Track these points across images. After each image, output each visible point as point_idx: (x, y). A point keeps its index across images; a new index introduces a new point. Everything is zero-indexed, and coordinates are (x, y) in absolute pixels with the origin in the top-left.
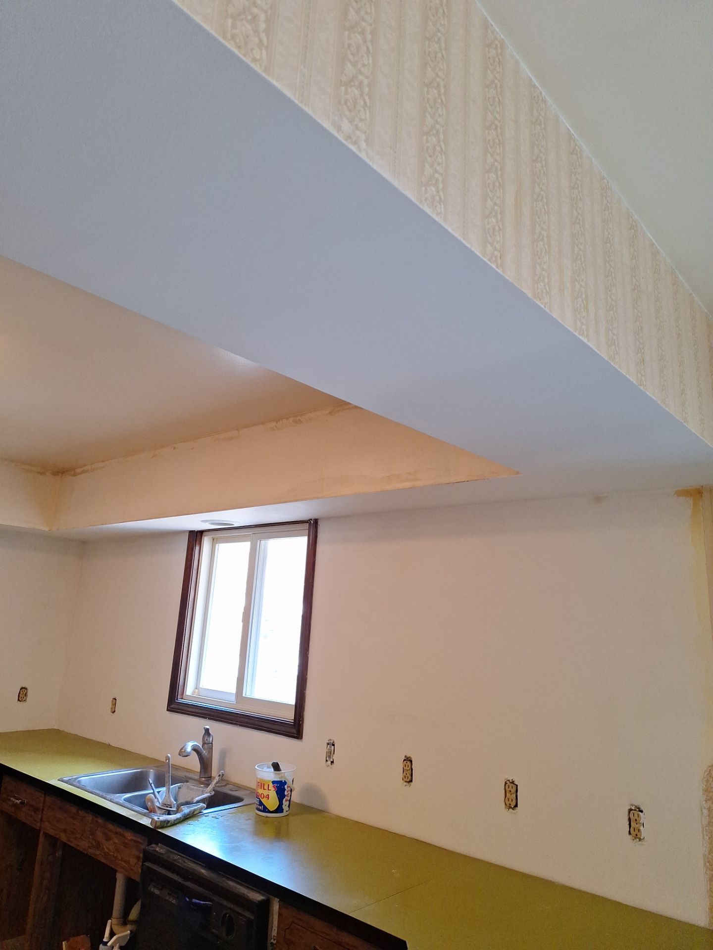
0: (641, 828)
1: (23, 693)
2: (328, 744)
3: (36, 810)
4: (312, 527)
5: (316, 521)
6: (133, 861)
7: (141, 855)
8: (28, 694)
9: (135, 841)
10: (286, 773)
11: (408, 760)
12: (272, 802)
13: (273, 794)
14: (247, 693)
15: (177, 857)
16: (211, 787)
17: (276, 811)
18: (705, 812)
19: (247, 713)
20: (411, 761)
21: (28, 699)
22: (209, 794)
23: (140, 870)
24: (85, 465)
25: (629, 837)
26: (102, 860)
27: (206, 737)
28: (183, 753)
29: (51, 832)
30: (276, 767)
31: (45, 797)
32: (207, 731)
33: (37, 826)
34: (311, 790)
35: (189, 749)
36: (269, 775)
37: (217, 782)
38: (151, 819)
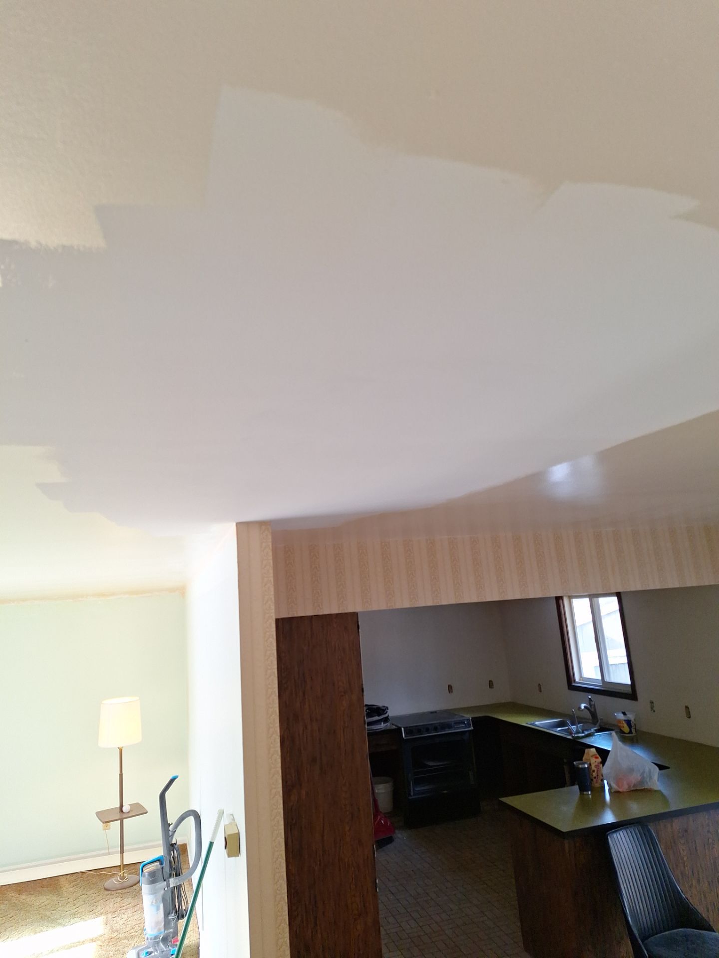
1: (491, 684)
2: (650, 703)
5: (619, 593)
8: (493, 684)
10: (631, 716)
11: (687, 707)
12: (626, 729)
13: (625, 725)
14: (607, 679)
16: (598, 724)
17: (629, 733)
19: (609, 690)
20: (689, 708)
21: (494, 686)
22: (598, 727)
26: (556, 755)
27: (591, 702)
28: (581, 709)
30: (624, 714)
32: (590, 699)
35: (583, 708)
36: (622, 717)
37: (600, 723)
38: (572, 736)
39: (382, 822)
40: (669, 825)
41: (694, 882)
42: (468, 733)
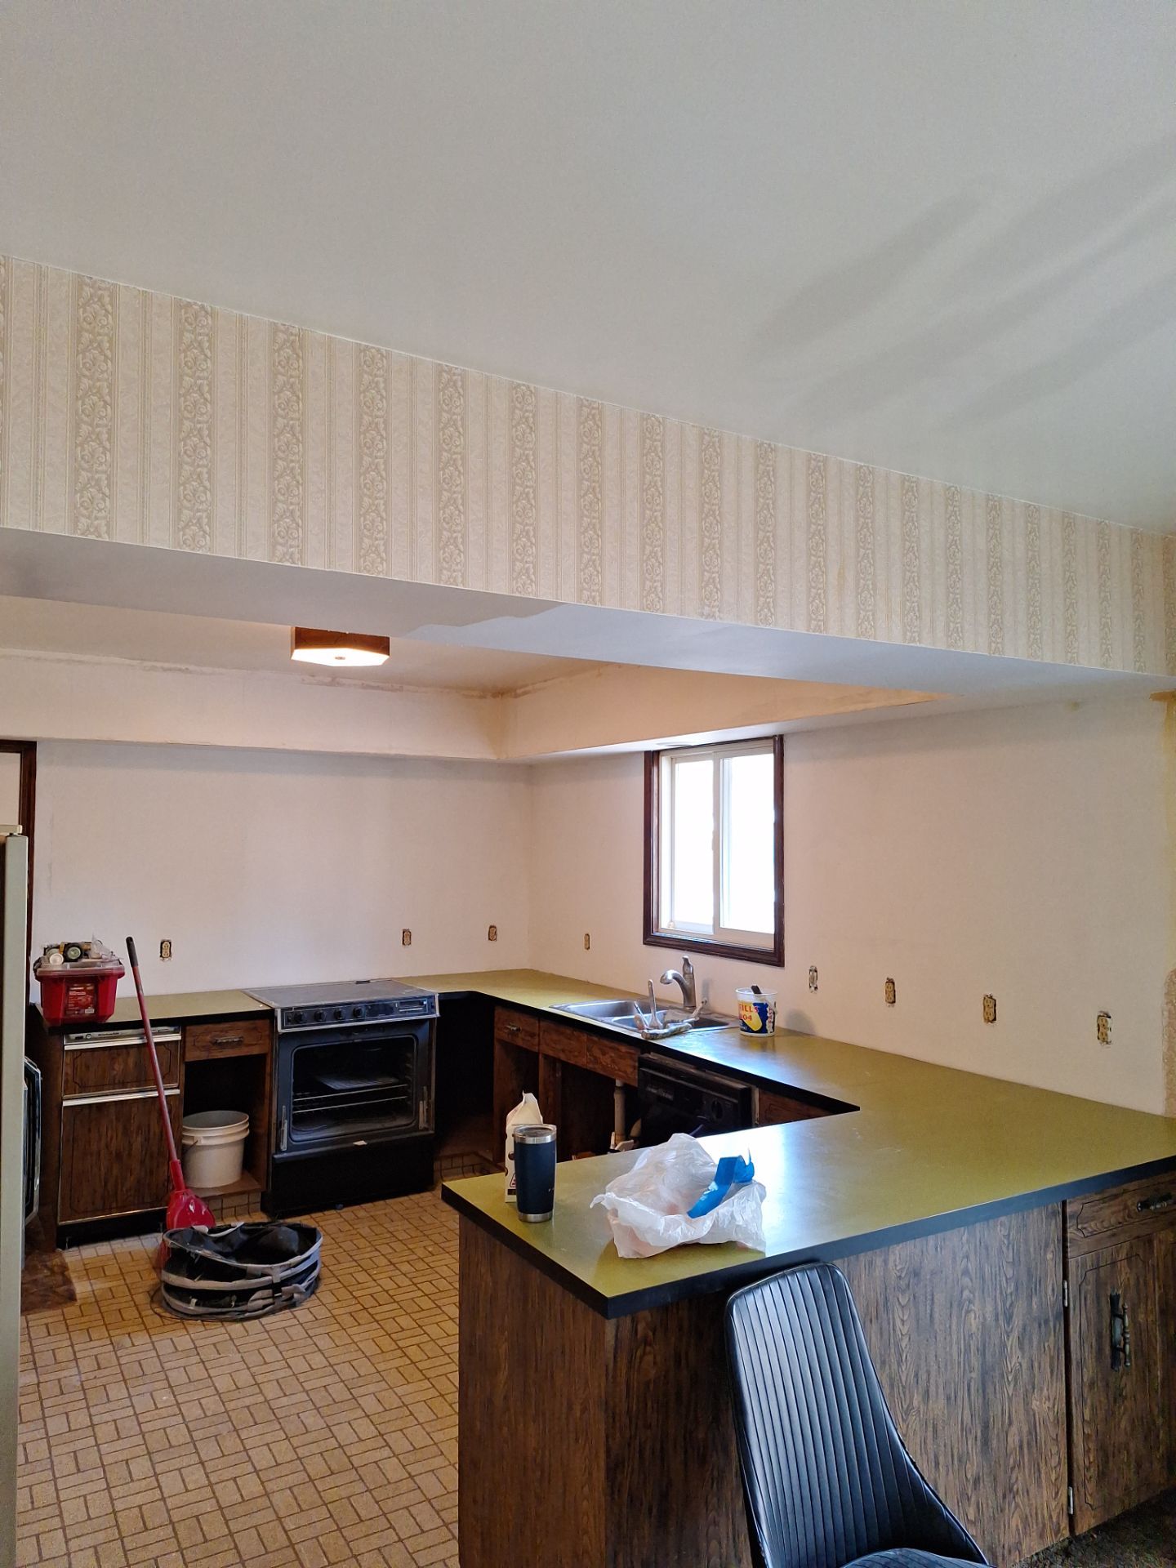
0: (1109, 1032)
1: (492, 934)
2: (810, 970)
3: (532, 1035)
4: (778, 744)
5: (781, 737)
6: (630, 1070)
7: (637, 1064)
8: (498, 932)
9: (630, 1053)
10: (767, 996)
11: (891, 982)
12: (755, 1022)
13: (755, 1015)
14: (726, 923)
15: (669, 1062)
16: (695, 1012)
17: (760, 1032)
18: (1166, 1013)
19: (726, 944)
20: (893, 983)
21: (498, 938)
22: (694, 1019)
23: (637, 1077)
24: (526, 686)
25: (1099, 1041)
26: (601, 1072)
27: (686, 968)
28: (664, 981)
29: (551, 1053)
30: (756, 990)
31: (539, 1023)
32: (686, 960)
33: (536, 1049)
34: (797, 1016)
35: (670, 977)
36: (750, 997)
37: (701, 1009)
38: (643, 1033)
39: (191, 1208)
40: (879, 1261)
41: (917, 1400)
42: (428, 1023)
